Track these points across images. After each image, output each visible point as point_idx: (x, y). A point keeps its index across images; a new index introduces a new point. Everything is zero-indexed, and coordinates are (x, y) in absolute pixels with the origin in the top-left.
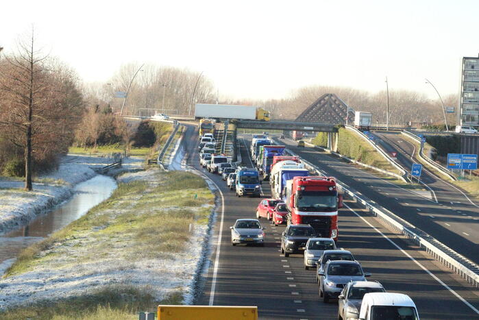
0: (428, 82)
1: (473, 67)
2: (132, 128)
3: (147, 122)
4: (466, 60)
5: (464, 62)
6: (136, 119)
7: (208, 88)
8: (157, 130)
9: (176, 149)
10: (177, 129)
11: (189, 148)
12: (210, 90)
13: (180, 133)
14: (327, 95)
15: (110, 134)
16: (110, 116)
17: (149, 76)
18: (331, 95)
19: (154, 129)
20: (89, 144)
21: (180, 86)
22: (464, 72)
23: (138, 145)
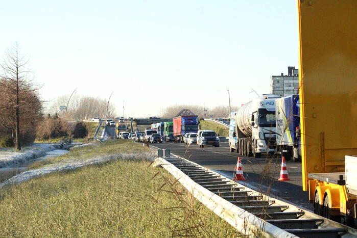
0: (253, 90)
1: (278, 82)
2: (72, 126)
3: (81, 123)
4: (274, 78)
5: (273, 79)
6: (74, 121)
7: (111, 109)
8: (88, 127)
9: (103, 134)
10: (101, 125)
11: (111, 133)
12: (113, 110)
13: (103, 127)
14: (184, 110)
15: (58, 131)
16: (58, 120)
17: (76, 102)
18: (187, 110)
19: (86, 126)
20: (46, 138)
21: (95, 108)
22: (273, 85)
23: (76, 137)
